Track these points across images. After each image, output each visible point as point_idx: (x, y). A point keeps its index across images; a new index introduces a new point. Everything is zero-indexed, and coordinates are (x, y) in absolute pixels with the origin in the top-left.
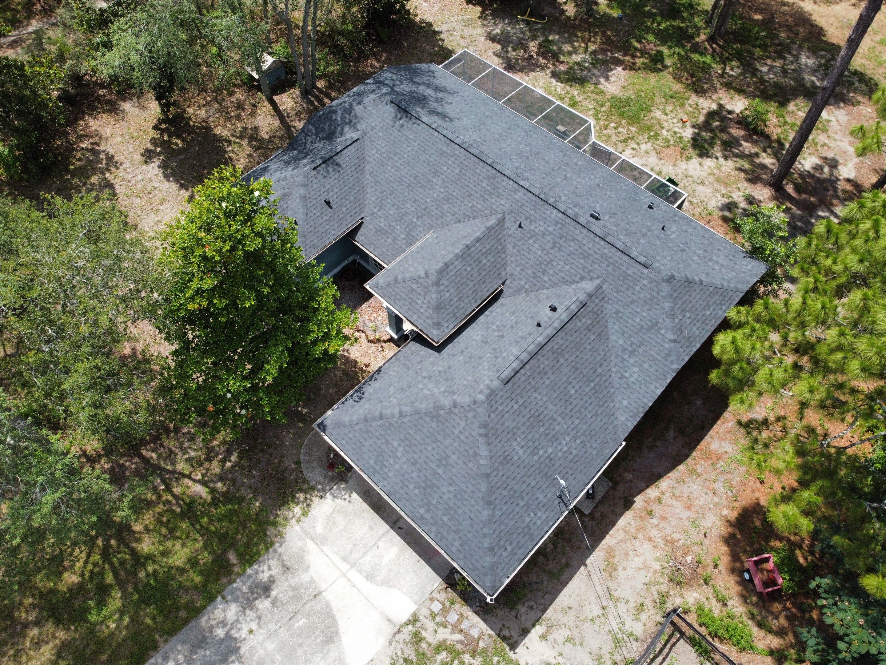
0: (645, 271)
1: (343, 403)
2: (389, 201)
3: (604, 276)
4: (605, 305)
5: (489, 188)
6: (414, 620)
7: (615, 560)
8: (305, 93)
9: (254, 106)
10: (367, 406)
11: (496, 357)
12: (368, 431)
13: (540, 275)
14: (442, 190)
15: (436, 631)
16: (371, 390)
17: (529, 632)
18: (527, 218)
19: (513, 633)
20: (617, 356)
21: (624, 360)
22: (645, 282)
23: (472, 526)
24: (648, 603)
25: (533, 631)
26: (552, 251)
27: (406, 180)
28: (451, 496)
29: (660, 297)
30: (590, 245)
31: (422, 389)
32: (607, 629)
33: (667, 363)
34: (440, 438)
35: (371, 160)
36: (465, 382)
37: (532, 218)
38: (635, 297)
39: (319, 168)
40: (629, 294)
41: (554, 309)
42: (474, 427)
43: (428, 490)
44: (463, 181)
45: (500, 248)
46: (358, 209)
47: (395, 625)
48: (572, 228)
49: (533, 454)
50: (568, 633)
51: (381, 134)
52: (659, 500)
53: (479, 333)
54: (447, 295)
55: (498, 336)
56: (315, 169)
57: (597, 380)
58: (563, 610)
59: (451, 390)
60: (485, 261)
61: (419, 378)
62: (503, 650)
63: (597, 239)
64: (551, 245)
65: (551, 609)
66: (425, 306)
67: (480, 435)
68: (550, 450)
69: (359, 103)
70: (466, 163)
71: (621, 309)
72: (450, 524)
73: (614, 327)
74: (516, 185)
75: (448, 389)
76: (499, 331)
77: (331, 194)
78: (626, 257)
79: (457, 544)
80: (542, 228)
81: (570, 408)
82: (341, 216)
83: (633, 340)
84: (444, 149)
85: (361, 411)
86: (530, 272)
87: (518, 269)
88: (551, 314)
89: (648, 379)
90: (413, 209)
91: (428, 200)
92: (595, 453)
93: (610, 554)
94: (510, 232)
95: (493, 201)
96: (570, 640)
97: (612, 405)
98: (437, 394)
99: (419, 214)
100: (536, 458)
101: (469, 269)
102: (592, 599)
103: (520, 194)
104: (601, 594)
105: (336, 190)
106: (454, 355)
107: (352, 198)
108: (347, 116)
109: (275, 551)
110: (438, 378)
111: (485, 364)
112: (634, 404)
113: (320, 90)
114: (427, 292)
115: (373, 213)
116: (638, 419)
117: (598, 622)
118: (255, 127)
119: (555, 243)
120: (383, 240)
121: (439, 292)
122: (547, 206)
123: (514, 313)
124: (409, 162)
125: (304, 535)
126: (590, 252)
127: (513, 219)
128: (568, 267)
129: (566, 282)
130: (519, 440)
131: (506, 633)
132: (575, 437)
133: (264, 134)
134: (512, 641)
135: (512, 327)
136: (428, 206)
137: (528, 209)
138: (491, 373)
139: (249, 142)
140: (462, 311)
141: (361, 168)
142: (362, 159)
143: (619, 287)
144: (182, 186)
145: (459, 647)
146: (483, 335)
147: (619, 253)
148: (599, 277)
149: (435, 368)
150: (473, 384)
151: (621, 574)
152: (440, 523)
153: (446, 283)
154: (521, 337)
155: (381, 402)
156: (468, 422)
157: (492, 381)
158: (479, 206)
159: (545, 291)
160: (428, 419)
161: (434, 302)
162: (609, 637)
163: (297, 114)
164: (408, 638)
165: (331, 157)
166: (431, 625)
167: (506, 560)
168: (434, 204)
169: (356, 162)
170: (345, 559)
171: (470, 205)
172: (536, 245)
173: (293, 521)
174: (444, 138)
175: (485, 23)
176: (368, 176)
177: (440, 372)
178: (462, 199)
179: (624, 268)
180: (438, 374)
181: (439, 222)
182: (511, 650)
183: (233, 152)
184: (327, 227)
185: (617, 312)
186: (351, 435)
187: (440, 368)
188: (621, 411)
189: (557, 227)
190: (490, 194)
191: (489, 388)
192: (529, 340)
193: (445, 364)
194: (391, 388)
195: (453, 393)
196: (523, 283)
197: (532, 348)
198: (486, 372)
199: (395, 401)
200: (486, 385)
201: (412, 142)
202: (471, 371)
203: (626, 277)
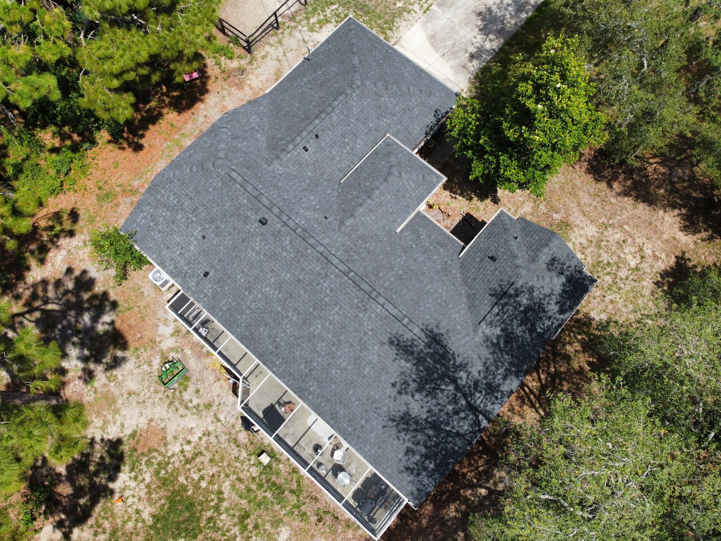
0: (233, 167)
2: (439, 267)
3: (264, 172)
4: (266, 156)
5: (353, 254)
10: (431, 103)
11: (347, 116)
13: (311, 184)
14: (393, 262)
16: (430, 117)
18: (321, 223)
20: (263, 129)
21: (259, 127)
22: (235, 162)
24: (259, 59)
26: (302, 197)
27: (427, 280)
28: (374, 52)
29: (227, 151)
30: (272, 192)
31: (396, 105)
33: (230, 118)
34: (382, 73)
35: (463, 305)
36: (368, 100)
37: (316, 222)
38: (244, 155)
39: (508, 286)
40: (248, 158)
41: (306, 149)
42: (362, 72)
45: (343, 206)
46: (466, 264)
51: (458, 327)
53: (358, 147)
55: (345, 138)
56: (512, 284)
57: (280, 115)
59: (377, 97)
60: (355, 193)
61: (399, 116)
63: (266, 195)
64: (304, 200)
67: (358, 68)
68: (314, 76)
70: (374, 279)
71: (256, 152)
73: (262, 144)
74: (329, 249)
75: (380, 99)
76: (344, 143)
77: (492, 268)
78: (247, 179)
80: (308, 213)
81: (299, 97)
82: (478, 254)
83: (251, 135)
84: (394, 296)
85: (434, 99)
87: (328, 192)
88: (308, 146)
89: (245, 114)
90: (417, 255)
91: (404, 258)
92: (286, 84)
94: (334, 216)
95: (348, 243)
97: (271, 108)
98: (386, 96)
99: (411, 249)
100: (323, 70)
105: (489, 272)
107: (473, 270)
109: (472, 74)
110: (386, 111)
111: (355, 113)
115: (452, 260)
117: (289, 50)
119: (299, 201)
121: (390, 162)
122: (304, 227)
123: (333, 159)
124: (426, 294)
126: (272, 189)
127: (332, 225)
128: (291, 184)
130: (334, 73)
132: (297, 86)
135: (335, 143)
136: (403, 254)
137: (319, 229)
138: (352, 102)
141: (471, 299)
142: (472, 307)
143: (255, 163)
146: (356, 142)
148: (269, 172)
149: (388, 121)
150: (363, 96)
151: (272, 71)
154: (330, 130)
155: (422, 103)
156: (366, 74)
157: (351, 95)
158: (360, 242)
159: (309, 174)
162: (284, 43)
165: (500, 299)
168: (399, 254)
169: (477, 303)
171: (368, 245)
172: (314, 203)
173: (466, 90)
174: (396, 305)
176: (463, 292)
177: (385, 117)
179: (249, 173)
180: (386, 115)
184: (489, 242)
185: (259, 151)
187: (385, 120)
189: (296, 210)
190: (351, 249)
191: (353, 89)
192: (325, 124)
193: (382, 123)
194: (417, 113)
195: (376, 93)
196: (325, 183)
197: (323, 116)
198: (355, 104)
199: (413, 100)
200: (354, 92)
201: (427, 312)
202: (364, 109)
203: (248, 168)
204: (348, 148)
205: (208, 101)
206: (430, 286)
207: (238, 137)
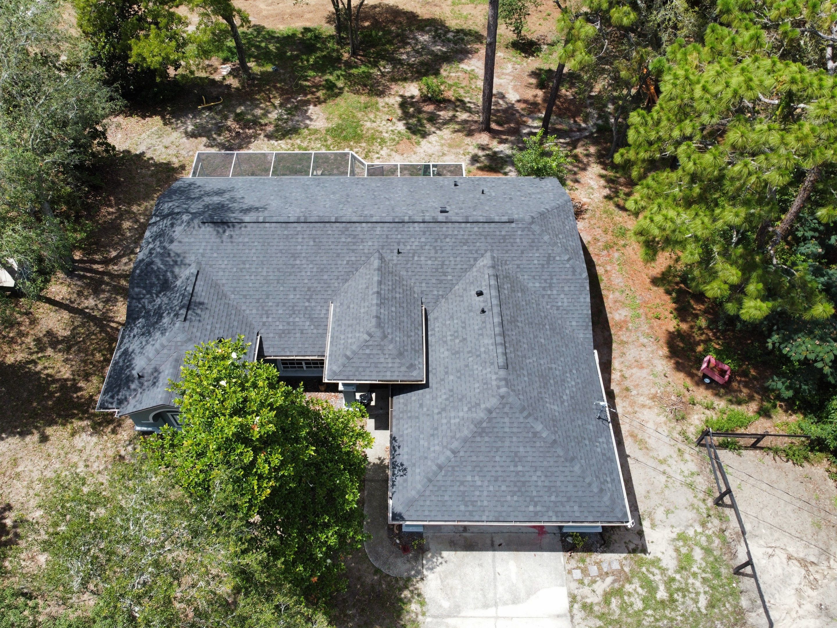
0: (513, 225)
1: (393, 485)
2: (270, 304)
3: (489, 247)
4: (507, 267)
5: (349, 240)
6: (573, 599)
7: (640, 437)
8: (70, 273)
9: (28, 314)
10: (418, 470)
11: (478, 356)
12: (440, 487)
13: (443, 278)
14: (311, 266)
15: (594, 591)
16: (406, 457)
17: (643, 531)
18: (399, 243)
19: (636, 542)
20: (543, 296)
21: (549, 296)
23: (575, 486)
24: (681, 446)
25: (644, 529)
26: (437, 255)
27: (271, 278)
28: (543, 478)
29: (537, 237)
30: (462, 233)
31: (449, 422)
32: (678, 484)
33: (578, 277)
34: (499, 444)
35: (224, 281)
36: (477, 391)
37: (403, 240)
38: (522, 248)
39: (188, 317)
40: (516, 248)
41: (480, 294)
42: (517, 415)
43: (523, 489)
44: (322, 248)
45: (397, 278)
46: (248, 329)
47: (565, 615)
48: (438, 229)
49: (562, 402)
50: (662, 509)
51: (215, 255)
52: (623, 377)
53: (442, 350)
54: (398, 339)
55: (460, 341)
56: (185, 319)
57: (546, 321)
58: (645, 497)
59: (473, 404)
60: (398, 296)
61: (436, 417)
62: (642, 559)
63: (463, 225)
64: (433, 251)
65: (639, 504)
66: (390, 360)
67: (526, 417)
68: (568, 392)
69: (172, 241)
70: (313, 232)
71: (518, 262)
72: (559, 499)
73: (524, 278)
74: (369, 225)
75: (469, 405)
76: (457, 337)
77: (217, 332)
78: (493, 225)
79: (576, 508)
80: (416, 243)
81: (551, 353)
83: (543, 277)
84: (286, 232)
85: (418, 478)
86: (434, 281)
87: (424, 285)
88: (481, 298)
89: (575, 297)
90: (298, 296)
91: (306, 281)
92: (588, 371)
93: (633, 436)
94: (395, 262)
95: (361, 247)
96: (668, 512)
97: (568, 332)
98: (466, 416)
99: (307, 297)
100: (566, 404)
101: (393, 309)
102: (653, 473)
103: (379, 229)
104: (654, 466)
105: (218, 326)
106: (443, 380)
107: (236, 324)
108: (168, 259)
110: (452, 404)
111: (475, 367)
112: (580, 320)
113: (81, 261)
114: (382, 348)
115: (264, 324)
116: (591, 328)
117: (670, 485)
118: (48, 332)
119: (435, 248)
120: (292, 339)
121: (391, 341)
122: (406, 225)
123: (452, 318)
124: (262, 261)
125: (439, 620)
126: (466, 237)
127: (388, 251)
128: (458, 259)
129: (465, 271)
130: (547, 400)
131: (632, 546)
132: (571, 371)
133: (63, 332)
134: (640, 547)
135: (464, 328)
136: (310, 285)
137: (394, 236)
138: (489, 370)
139: (54, 348)
140: (417, 344)
141: (220, 293)
142: (215, 285)
143: (505, 248)
144: (23, 434)
145: (616, 585)
146: (448, 350)
147: (486, 225)
148: (486, 251)
149: (439, 400)
150: (485, 386)
151: (652, 442)
152: (552, 505)
153: (390, 331)
154: (480, 329)
155: (426, 458)
156: (510, 416)
157: (496, 373)
158: (353, 259)
159: (457, 287)
160: (478, 439)
161: (395, 352)
162: (685, 488)
163: (78, 295)
164: (583, 614)
165: (190, 301)
166: (586, 590)
167: (614, 489)
168: (313, 281)
169: (212, 291)
170: (486, 606)
171: (345, 262)
172: (423, 259)
173: (420, 617)
174: (278, 225)
175: (174, 126)
176: (233, 296)
177: (447, 399)
178: (334, 262)
179: (498, 233)
180: (447, 403)
181: (330, 292)
182: (645, 554)
183: (45, 368)
185: (518, 266)
186: (428, 503)
187: (444, 397)
188: (576, 331)
189: (427, 235)
190: (354, 244)
191: (501, 380)
192: (488, 326)
193: (443, 391)
194: (422, 442)
195: (478, 405)
196: (435, 293)
197: (498, 330)
198: (484, 372)
199: (437, 448)
200: (496, 379)
201: (251, 244)
202: (471, 379)
203: (504, 238)
204: (449, 338)
205: (664, 362)
206: (264, 274)
207: (548, 263)
